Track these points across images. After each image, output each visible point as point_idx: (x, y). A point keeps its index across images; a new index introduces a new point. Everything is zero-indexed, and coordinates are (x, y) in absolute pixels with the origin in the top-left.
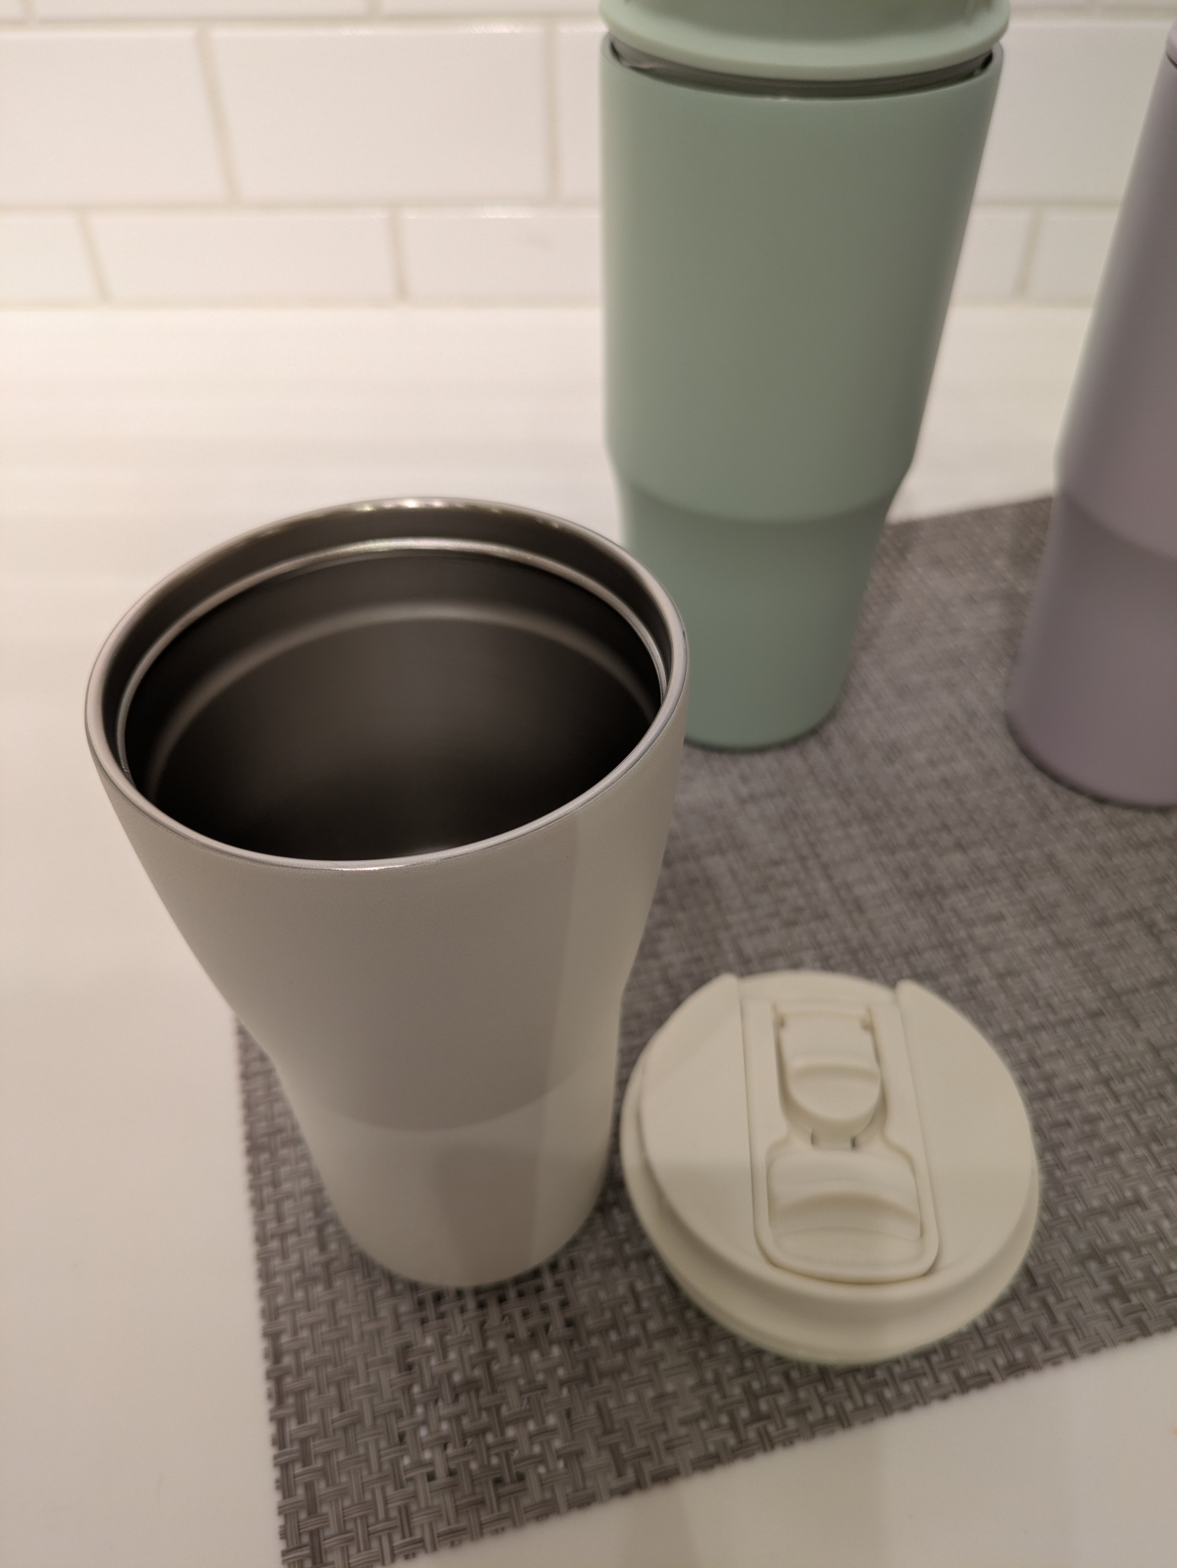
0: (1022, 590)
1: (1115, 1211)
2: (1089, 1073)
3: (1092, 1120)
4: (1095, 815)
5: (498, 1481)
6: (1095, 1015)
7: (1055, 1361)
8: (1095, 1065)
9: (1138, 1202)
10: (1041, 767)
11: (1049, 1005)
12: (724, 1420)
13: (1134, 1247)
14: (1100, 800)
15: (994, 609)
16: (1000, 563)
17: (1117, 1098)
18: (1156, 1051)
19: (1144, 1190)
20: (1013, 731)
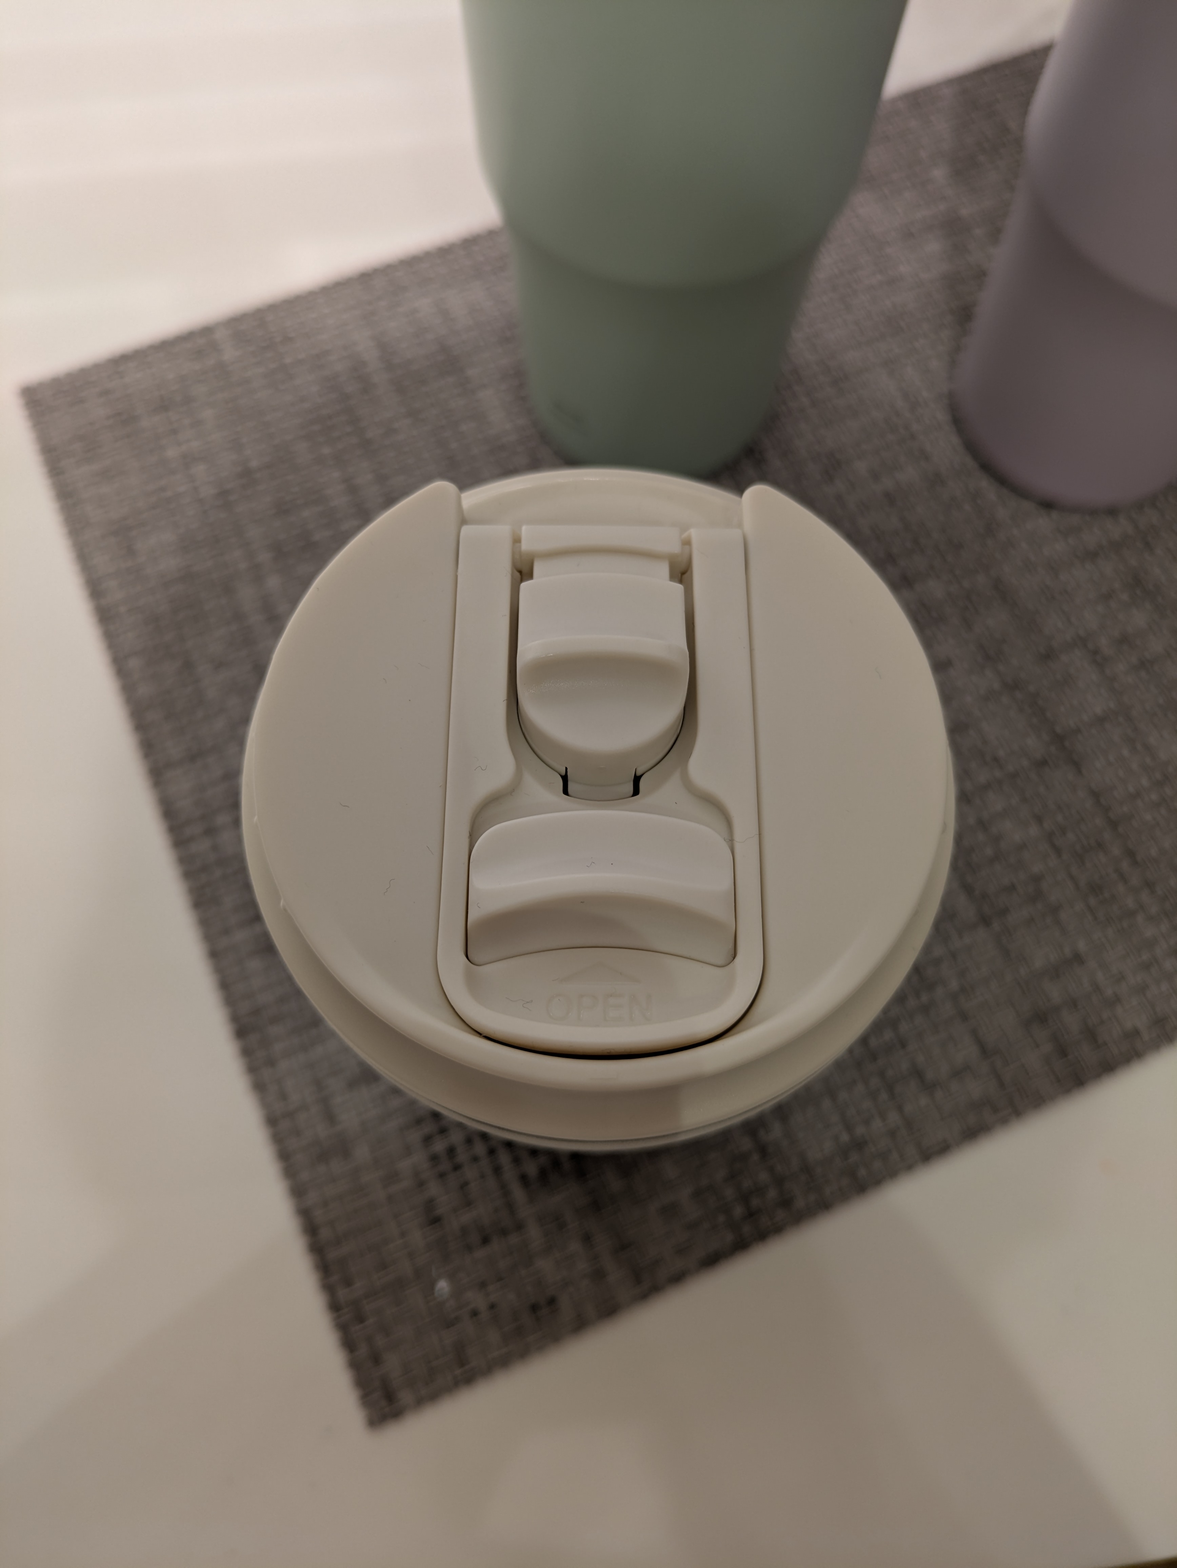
0: (964, 212)
1: (1055, 972)
2: (1034, 831)
3: (1037, 879)
4: (1043, 523)
5: (534, 1308)
6: (1042, 764)
7: (1004, 1121)
8: (1039, 819)
9: (1078, 959)
10: (988, 468)
11: (996, 759)
12: (721, 1218)
13: (1073, 1004)
14: (1048, 505)
15: (934, 246)
16: (939, 174)
17: (1058, 851)
18: (1095, 795)
19: (1082, 946)
20: (958, 422)
